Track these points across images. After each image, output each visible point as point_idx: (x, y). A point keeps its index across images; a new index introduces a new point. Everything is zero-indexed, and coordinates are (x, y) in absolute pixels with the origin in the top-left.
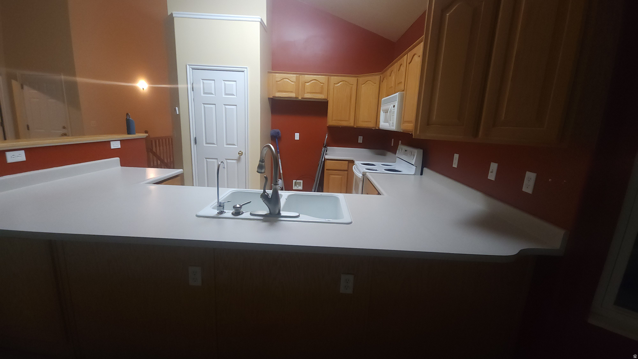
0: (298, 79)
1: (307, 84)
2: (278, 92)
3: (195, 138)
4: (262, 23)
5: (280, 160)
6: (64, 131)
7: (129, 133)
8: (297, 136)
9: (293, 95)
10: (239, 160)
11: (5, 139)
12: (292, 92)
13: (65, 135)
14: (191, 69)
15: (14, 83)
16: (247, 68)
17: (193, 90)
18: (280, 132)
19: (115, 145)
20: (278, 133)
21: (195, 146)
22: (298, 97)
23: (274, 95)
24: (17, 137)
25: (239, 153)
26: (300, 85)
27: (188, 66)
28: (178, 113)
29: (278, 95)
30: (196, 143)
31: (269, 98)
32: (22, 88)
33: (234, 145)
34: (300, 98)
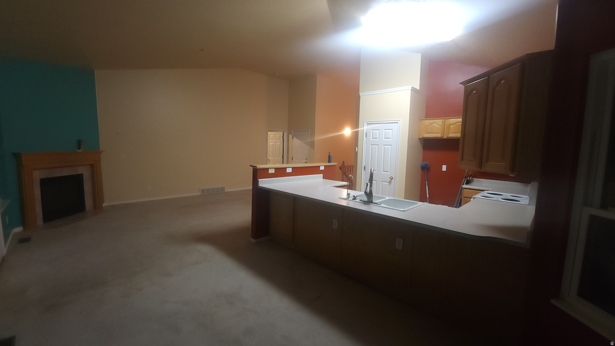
0: (444, 124)
1: (452, 126)
2: (426, 134)
3: (365, 166)
4: (413, 90)
5: (427, 187)
6: (306, 161)
7: (329, 162)
8: (444, 168)
9: (439, 135)
10: (390, 182)
11: (283, 163)
12: (438, 133)
13: (306, 163)
14: (366, 124)
15: (290, 135)
16: (400, 120)
17: (366, 137)
18: (429, 164)
19: (322, 168)
20: (427, 164)
21: (364, 171)
22: (442, 136)
23: (423, 136)
24: (288, 163)
25: (390, 178)
26: (446, 127)
27: (365, 123)
28: (357, 151)
29: (427, 136)
30: (365, 169)
31: (420, 139)
32: (293, 138)
33: (388, 172)
34: (445, 137)
